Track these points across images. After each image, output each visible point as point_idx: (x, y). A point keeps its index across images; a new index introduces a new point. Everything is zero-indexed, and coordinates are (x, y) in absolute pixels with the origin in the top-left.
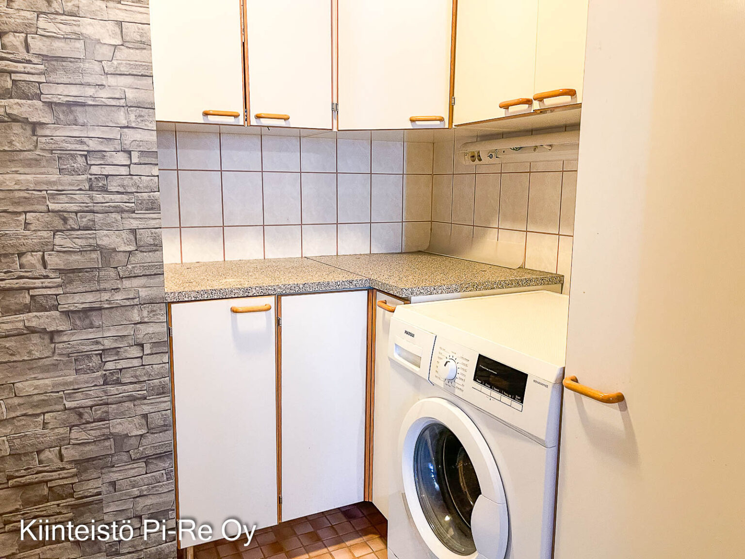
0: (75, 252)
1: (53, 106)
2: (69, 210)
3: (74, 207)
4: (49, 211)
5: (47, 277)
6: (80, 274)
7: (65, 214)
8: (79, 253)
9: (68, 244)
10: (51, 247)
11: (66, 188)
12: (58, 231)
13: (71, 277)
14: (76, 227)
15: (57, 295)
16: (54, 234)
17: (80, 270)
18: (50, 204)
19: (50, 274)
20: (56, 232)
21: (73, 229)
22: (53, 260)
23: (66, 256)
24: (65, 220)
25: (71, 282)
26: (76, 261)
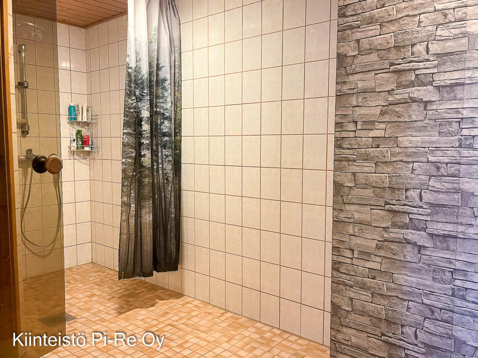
0: (442, 192)
1: (440, 88)
2: (442, 162)
3: (446, 160)
4: (428, 162)
5: (421, 207)
6: (444, 209)
7: (439, 164)
8: (445, 194)
9: (438, 185)
10: (426, 187)
11: (442, 146)
12: (432, 176)
13: (437, 210)
14: (446, 174)
15: (426, 221)
16: (430, 178)
17: (444, 206)
18: (429, 157)
19: (423, 206)
20: (431, 177)
21: (443, 176)
22: (427, 196)
23: (436, 195)
24: (438, 168)
25: (437, 213)
26: (442, 198)
